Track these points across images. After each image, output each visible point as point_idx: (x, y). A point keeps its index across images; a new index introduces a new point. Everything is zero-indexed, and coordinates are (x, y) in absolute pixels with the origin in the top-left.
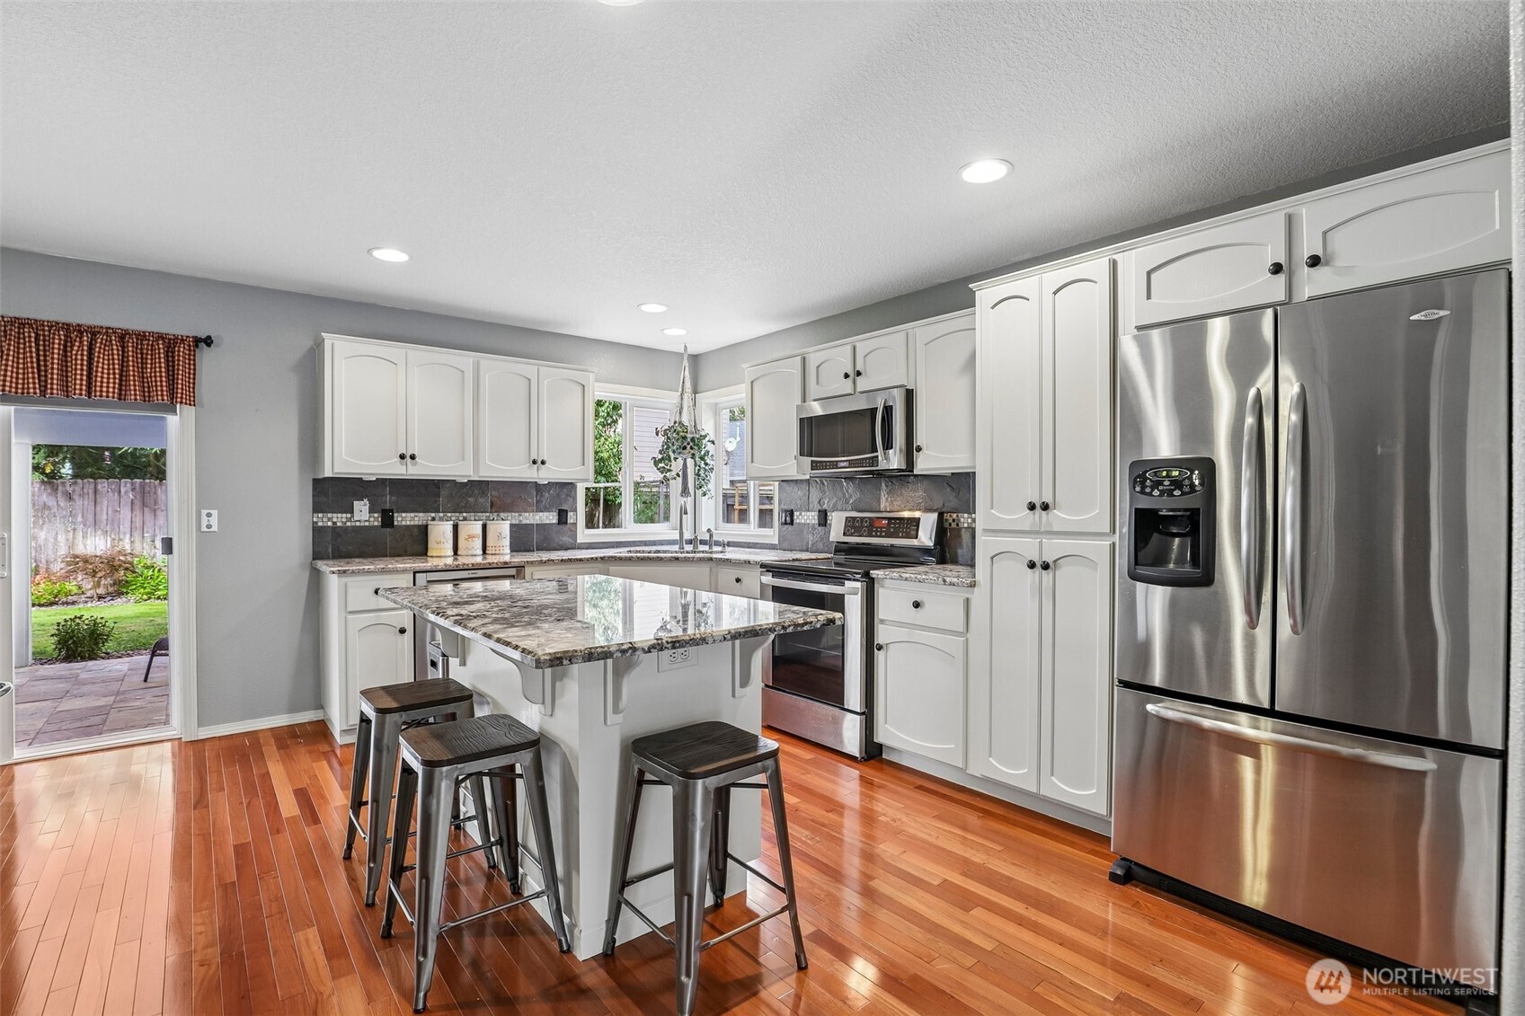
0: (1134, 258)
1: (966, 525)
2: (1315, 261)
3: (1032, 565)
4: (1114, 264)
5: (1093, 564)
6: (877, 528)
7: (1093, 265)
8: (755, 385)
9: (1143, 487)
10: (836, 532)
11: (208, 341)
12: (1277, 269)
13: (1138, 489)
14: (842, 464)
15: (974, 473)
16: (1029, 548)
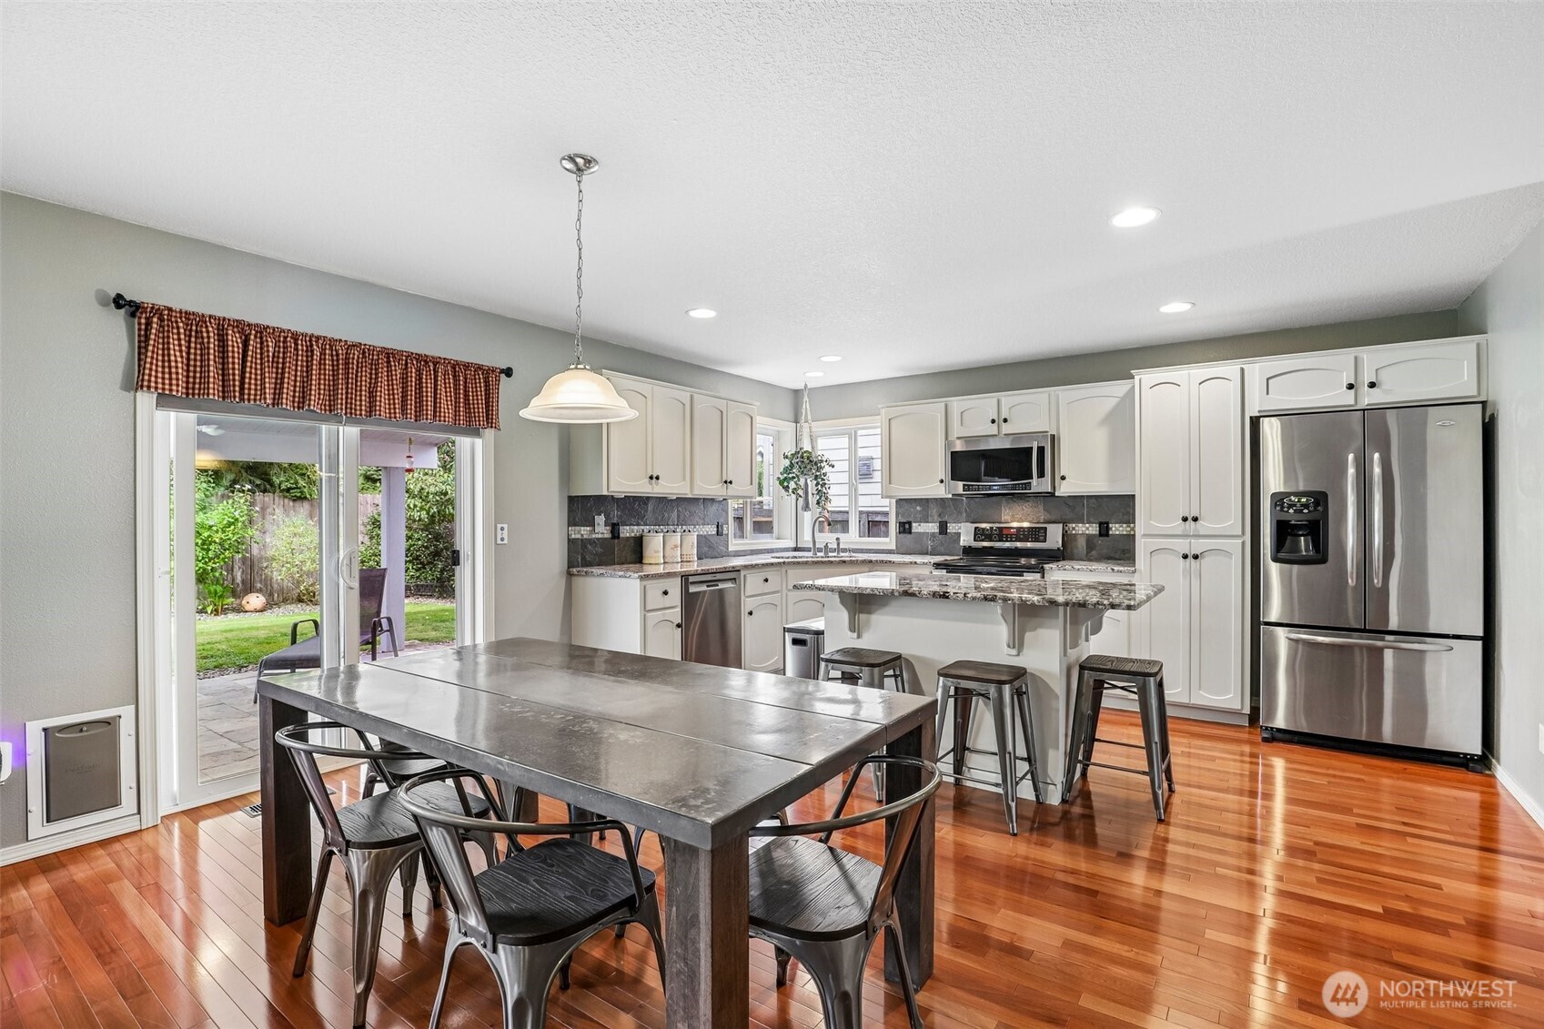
0: (1258, 369)
1: (1080, 532)
2: (1372, 385)
3: (1185, 557)
4: (1242, 370)
5: (1228, 554)
6: (1007, 535)
7: (1230, 369)
8: (893, 422)
9: (1282, 507)
10: (966, 539)
11: (508, 372)
12: (1351, 387)
13: (1278, 508)
14: (995, 488)
15: (1134, 495)
16: (1183, 546)
